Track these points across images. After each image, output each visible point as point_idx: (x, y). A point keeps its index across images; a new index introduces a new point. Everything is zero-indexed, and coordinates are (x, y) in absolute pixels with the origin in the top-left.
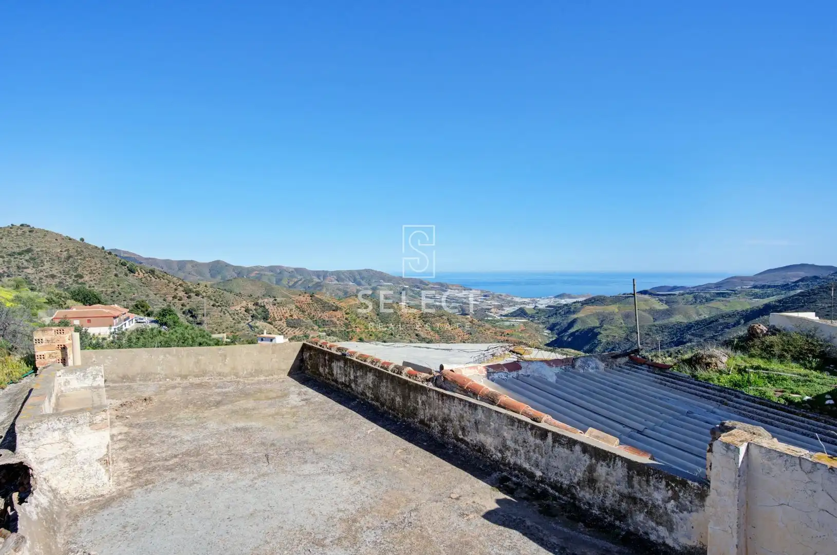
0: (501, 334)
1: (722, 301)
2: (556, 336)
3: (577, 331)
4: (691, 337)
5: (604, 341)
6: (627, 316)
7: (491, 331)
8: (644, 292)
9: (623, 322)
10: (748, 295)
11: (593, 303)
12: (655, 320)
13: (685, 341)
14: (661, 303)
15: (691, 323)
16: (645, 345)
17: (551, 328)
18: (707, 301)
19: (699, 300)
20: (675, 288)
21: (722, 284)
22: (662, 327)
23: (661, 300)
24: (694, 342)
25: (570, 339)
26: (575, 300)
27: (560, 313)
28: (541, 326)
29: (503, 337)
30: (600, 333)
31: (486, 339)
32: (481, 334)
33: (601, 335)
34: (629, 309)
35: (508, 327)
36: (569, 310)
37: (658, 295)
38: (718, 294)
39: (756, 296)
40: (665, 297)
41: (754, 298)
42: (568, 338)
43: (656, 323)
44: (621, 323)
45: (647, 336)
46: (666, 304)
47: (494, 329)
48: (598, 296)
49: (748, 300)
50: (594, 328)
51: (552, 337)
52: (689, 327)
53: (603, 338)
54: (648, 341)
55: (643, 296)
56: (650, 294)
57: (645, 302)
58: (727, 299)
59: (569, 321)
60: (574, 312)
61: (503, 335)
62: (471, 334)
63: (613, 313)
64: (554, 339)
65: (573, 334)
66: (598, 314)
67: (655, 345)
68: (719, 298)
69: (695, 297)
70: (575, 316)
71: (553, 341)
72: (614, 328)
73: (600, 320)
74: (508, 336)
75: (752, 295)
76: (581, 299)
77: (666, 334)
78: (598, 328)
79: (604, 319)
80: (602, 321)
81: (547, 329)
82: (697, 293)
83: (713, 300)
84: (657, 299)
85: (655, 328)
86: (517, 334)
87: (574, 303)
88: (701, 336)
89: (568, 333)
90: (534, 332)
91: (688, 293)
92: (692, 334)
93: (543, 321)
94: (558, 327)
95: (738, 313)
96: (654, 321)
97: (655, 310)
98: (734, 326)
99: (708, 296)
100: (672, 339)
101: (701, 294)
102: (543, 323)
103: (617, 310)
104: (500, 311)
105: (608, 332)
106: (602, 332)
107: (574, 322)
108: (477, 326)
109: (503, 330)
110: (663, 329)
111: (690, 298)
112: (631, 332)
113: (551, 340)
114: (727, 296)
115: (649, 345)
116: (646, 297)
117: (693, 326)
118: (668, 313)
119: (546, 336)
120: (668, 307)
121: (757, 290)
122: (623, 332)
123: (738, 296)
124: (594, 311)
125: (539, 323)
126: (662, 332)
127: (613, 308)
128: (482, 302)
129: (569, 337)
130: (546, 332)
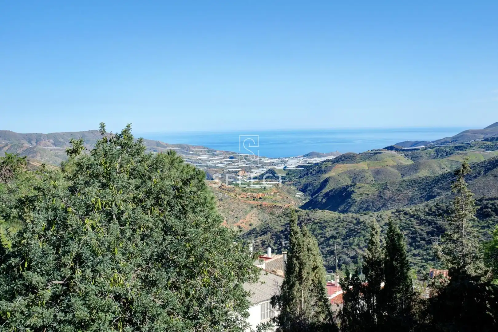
0: (253, 198)
1: (461, 154)
2: (309, 198)
3: (331, 191)
4: (439, 191)
5: (358, 199)
6: (377, 173)
7: (242, 196)
8: (391, 148)
9: (373, 179)
10: (481, 147)
11: (343, 160)
12: (403, 175)
13: (434, 195)
14: (406, 158)
15: (437, 177)
16: (397, 201)
17: (304, 190)
18: (447, 155)
19: (440, 154)
20: (417, 143)
21: (458, 138)
22: (411, 182)
23: (407, 156)
24: (441, 195)
25: (324, 201)
26: (325, 159)
27: (311, 173)
28: (293, 188)
29: (257, 202)
30: (353, 192)
31: (238, 204)
32: (232, 200)
33: (355, 193)
34: (377, 166)
35: (260, 190)
36: (319, 169)
37: (404, 150)
38: (456, 147)
39: (488, 148)
40: (410, 152)
41: (487, 150)
42: (322, 199)
43: (405, 178)
44: (372, 180)
45: (399, 193)
46: (411, 159)
47: (245, 193)
48: (347, 154)
49: (482, 152)
50: (348, 186)
51: (305, 199)
52: (437, 181)
53: (356, 197)
54: (399, 197)
55: (390, 152)
56: (396, 150)
57: (392, 158)
58: (464, 152)
59: (322, 181)
60: (325, 172)
61: (256, 199)
62: (222, 200)
63: (363, 171)
64: (307, 201)
65: (327, 194)
66: (349, 172)
67: (406, 201)
68: (458, 151)
69: (437, 151)
70: (326, 176)
71: (306, 203)
72: (366, 185)
73: (352, 179)
74: (261, 200)
75: (485, 148)
76: (331, 158)
77: (416, 189)
78: (352, 186)
79: (356, 177)
80: (354, 179)
81: (300, 190)
82: (438, 147)
83: (452, 153)
84: (403, 154)
85: (405, 183)
86: (271, 197)
87: (325, 161)
88: (448, 189)
89: (321, 194)
90: (287, 195)
91: (430, 148)
92: (440, 188)
93: (295, 183)
94: (310, 188)
95: (478, 165)
96: (402, 177)
97: (402, 166)
98: (476, 177)
99: (448, 149)
100: (421, 194)
101: (442, 148)
102: (295, 185)
103: (366, 168)
104: (249, 173)
105: (362, 189)
106: (356, 190)
107: (326, 181)
108: (226, 191)
109: (255, 195)
110: (413, 184)
111: (432, 152)
112: (384, 189)
113: (305, 202)
114: (464, 149)
115: (401, 201)
116: (393, 152)
117: (439, 179)
118: (414, 168)
119: (299, 198)
120: (413, 162)
121: (488, 143)
122: (376, 190)
123: (473, 148)
124: (345, 169)
125: (290, 185)
126: (412, 187)
127: (363, 165)
128: (229, 164)
129: (324, 198)
130: (299, 194)
